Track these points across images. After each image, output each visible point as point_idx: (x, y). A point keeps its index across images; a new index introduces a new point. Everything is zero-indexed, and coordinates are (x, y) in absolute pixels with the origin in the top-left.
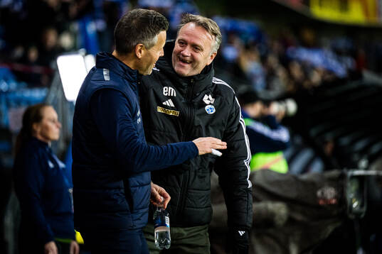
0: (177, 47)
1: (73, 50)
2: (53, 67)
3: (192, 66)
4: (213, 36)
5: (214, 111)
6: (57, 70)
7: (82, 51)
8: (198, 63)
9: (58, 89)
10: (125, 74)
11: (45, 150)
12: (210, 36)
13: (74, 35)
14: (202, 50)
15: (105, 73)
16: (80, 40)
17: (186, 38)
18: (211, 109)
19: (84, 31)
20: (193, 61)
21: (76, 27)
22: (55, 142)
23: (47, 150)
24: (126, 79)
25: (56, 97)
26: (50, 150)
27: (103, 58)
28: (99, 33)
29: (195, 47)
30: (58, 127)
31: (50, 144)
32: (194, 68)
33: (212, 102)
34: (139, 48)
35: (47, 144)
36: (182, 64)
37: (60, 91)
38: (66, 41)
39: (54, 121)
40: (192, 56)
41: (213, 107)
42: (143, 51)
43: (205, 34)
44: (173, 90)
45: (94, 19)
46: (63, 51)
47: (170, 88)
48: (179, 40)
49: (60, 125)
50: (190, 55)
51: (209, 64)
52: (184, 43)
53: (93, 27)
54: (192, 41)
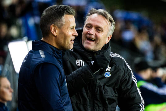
0: (85, 30)
1: (19, 37)
2: (6, 49)
3: (96, 43)
4: (110, 23)
5: (110, 75)
6: (8, 51)
7: (25, 38)
8: (100, 40)
9: (9, 65)
10: (54, 53)
11: (3, 108)
12: (108, 22)
13: (19, 28)
14: (103, 31)
15: (41, 53)
16: (23, 31)
17: (91, 22)
18: (108, 74)
19: (26, 24)
20: (96, 40)
21: (20, 22)
22: (9, 102)
23: (4, 108)
24: (55, 56)
25: (8, 71)
26: (6, 108)
27: (38, 43)
28: (36, 25)
29: (98, 29)
30: (11, 91)
31: (6, 104)
32: (97, 44)
33: (109, 70)
34: (53, 28)
35: (4, 104)
36: (88, 41)
37: (11, 67)
38: (14, 31)
39: (8, 88)
40: (96, 35)
41: (109, 73)
42: (56, 30)
43: (105, 20)
44: (82, 61)
45: (33, 15)
46: (12, 39)
47: (80, 60)
48: (87, 25)
49: (12, 90)
50: (94, 34)
51: (107, 43)
52: (90, 26)
53: (32, 22)
54: (96, 25)
